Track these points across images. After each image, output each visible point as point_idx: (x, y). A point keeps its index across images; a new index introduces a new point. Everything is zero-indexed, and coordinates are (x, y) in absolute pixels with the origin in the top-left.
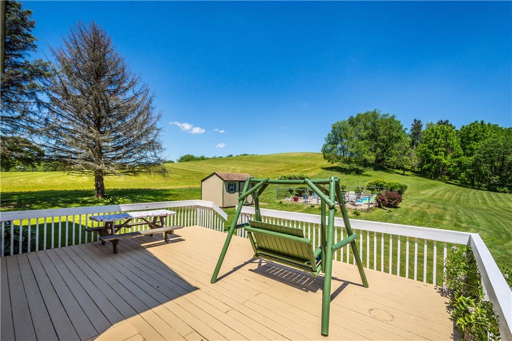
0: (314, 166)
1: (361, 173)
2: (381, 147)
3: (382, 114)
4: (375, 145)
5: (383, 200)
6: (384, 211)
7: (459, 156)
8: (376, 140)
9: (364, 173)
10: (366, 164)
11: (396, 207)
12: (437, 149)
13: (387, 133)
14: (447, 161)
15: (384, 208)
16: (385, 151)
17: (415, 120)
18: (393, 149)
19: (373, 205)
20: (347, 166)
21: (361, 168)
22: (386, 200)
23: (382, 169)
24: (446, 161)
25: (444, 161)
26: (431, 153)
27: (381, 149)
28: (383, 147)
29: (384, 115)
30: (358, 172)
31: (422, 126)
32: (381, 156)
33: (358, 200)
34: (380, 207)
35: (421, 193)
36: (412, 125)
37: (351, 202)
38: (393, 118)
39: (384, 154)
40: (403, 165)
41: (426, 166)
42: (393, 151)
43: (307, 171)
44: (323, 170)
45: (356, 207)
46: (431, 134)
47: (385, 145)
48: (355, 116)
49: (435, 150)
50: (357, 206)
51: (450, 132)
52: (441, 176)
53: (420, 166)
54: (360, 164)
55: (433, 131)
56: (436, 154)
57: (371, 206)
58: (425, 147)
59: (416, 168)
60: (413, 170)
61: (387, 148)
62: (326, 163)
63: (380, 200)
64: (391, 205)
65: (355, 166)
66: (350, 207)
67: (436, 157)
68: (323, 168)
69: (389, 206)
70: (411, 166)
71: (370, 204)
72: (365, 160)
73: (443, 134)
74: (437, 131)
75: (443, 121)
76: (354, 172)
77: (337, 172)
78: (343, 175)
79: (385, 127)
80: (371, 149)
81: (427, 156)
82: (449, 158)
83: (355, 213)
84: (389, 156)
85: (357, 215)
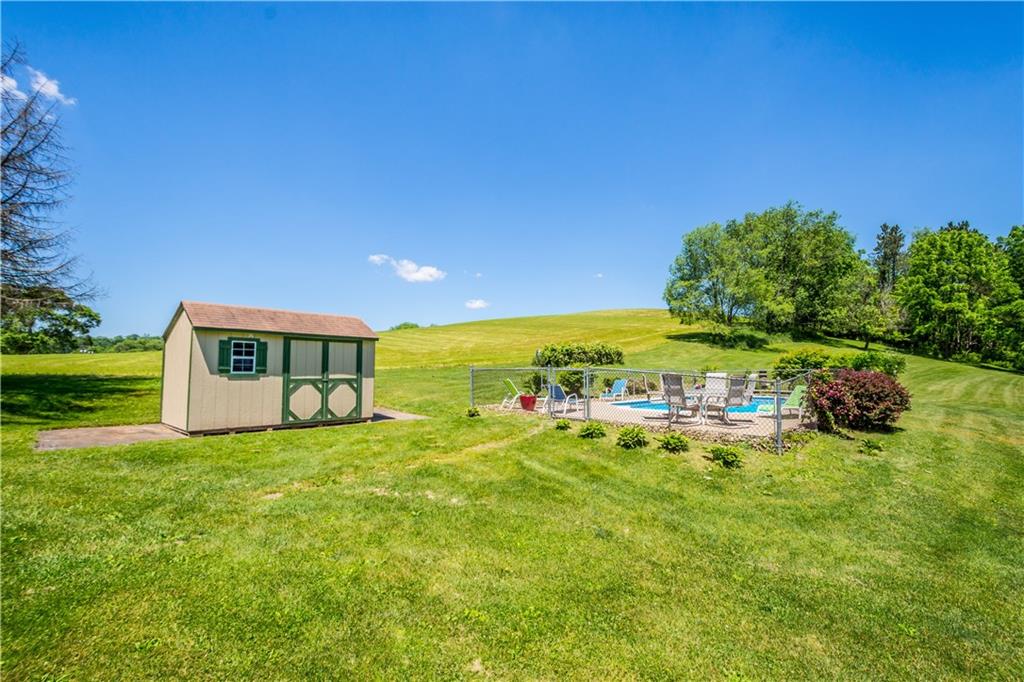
0: (648, 333)
1: (760, 346)
2: (808, 287)
3: (806, 213)
4: (793, 282)
5: (837, 401)
6: (845, 443)
7: (1008, 302)
8: (793, 271)
9: (767, 347)
10: (772, 325)
11: (888, 430)
12: (948, 287)
13: (819, 253)
14: (976, 313)
15: (844, 431)
16: (817, 294)
17: (885, 227)
18: (836, 289)
19: (799, 421)
20: (725, 330)
21: (761, 335)
22: (849, 399)
23: (812, 337)
24: (975, 315)
25: (969, 314)
26: (933, 296)
27: (807, 290)
28: (812, 286)
29: (811, 215)
30: (753, 344)
31: (901, 238)
32: (808, 307)
33: (734, 401)
34: (824, 427)
35: (930, 389)
36: (878, 237)
37: (710, 408)
38: (832, 218)
39: (816, 301)
40: (864, 326)
41: (920, 329)
42: (837, 295)
43: (629, 343)
44: (669, 341)
45: (724, 430)
46: (928, 253)
47: (815, 281)
48: (741, 220)
49: (942, 288)
50: (733, 423)
51: (980, 245)
52: (961, 353)
53: (908, 328)
54: (758, 327)
55: (933, 244)
56: (947, 297)
57: (787, 425)
58: (918, 282)
59: (896, 333)
60: (889, 337)
61: (822, 288)
62: (677, 327)
63: (825, 402)
64: (869, 421)
65: (746, 331)
66: (704, 429)
67: (946, 306)
68: (669, 337)
69: (861, 424)
70: (884, 329)
71: (784, 417)
72: (771, 316)
73: (959, 250)
74: (945, 244)
75: (955, 224)
76: (744, 344)
77: (700, 345)
78: (715, 350)
79: (814, 241)
80: (782, 291)
81: (924, 305)
82: (982, 306)
83: (717, 456)
84: (827, 306)
85: (727, 464)
